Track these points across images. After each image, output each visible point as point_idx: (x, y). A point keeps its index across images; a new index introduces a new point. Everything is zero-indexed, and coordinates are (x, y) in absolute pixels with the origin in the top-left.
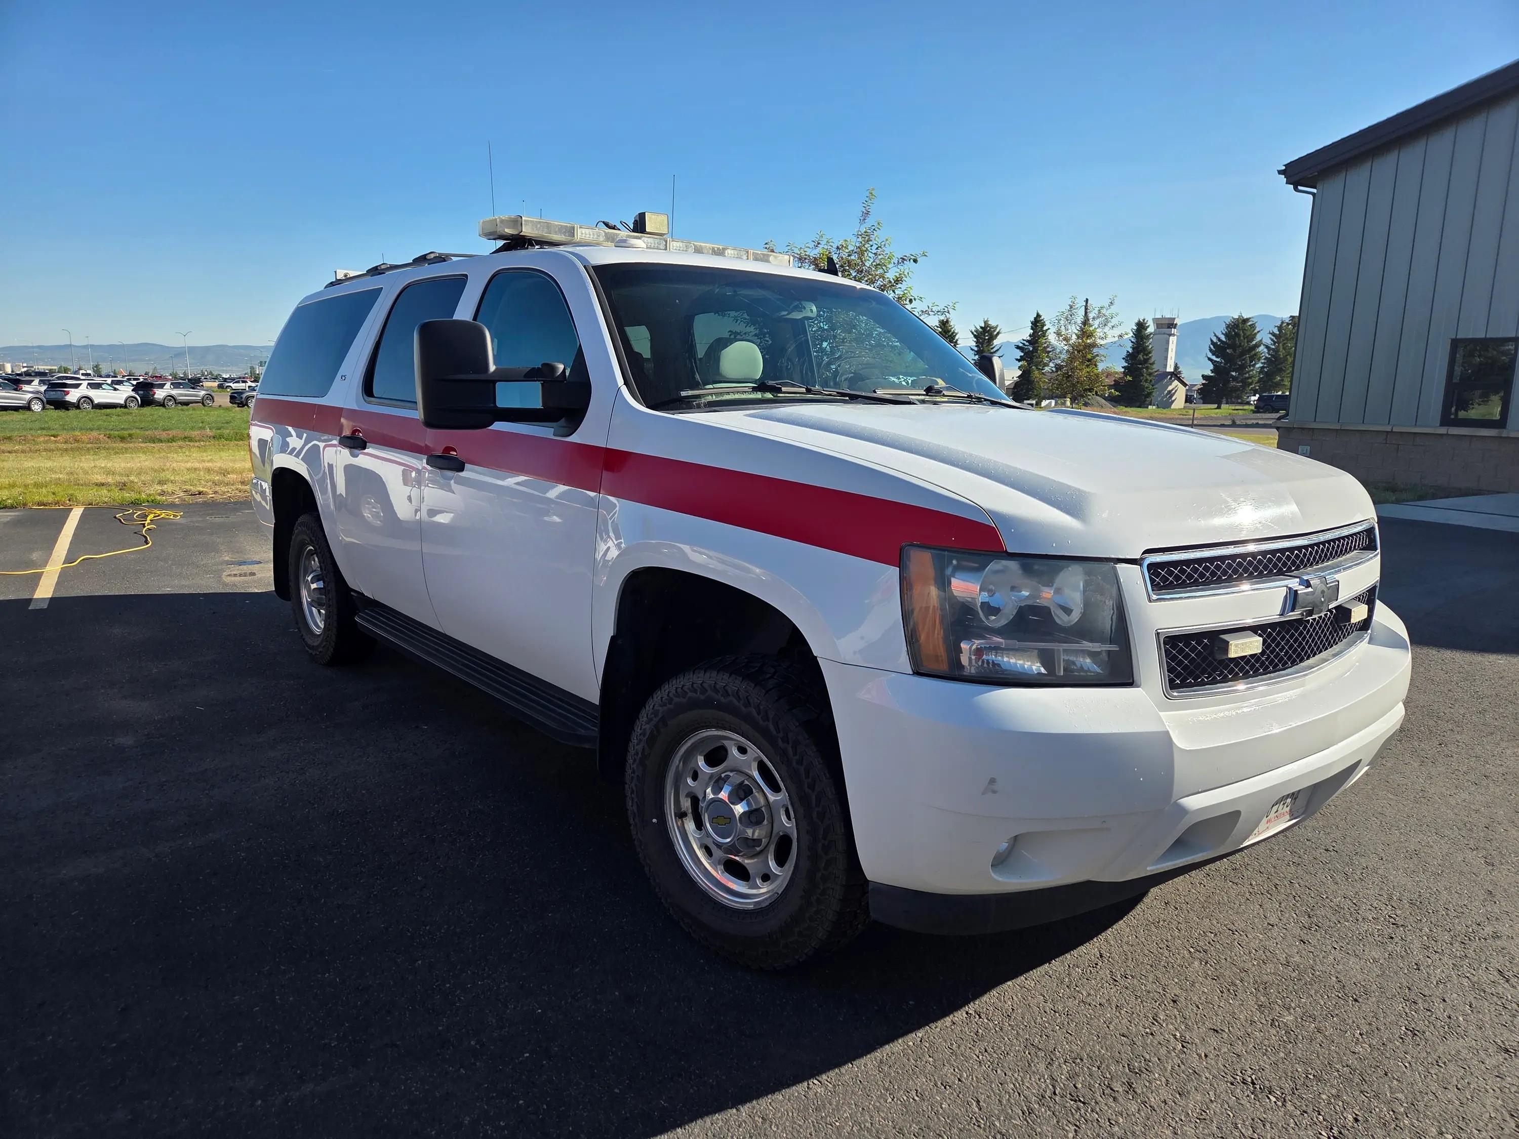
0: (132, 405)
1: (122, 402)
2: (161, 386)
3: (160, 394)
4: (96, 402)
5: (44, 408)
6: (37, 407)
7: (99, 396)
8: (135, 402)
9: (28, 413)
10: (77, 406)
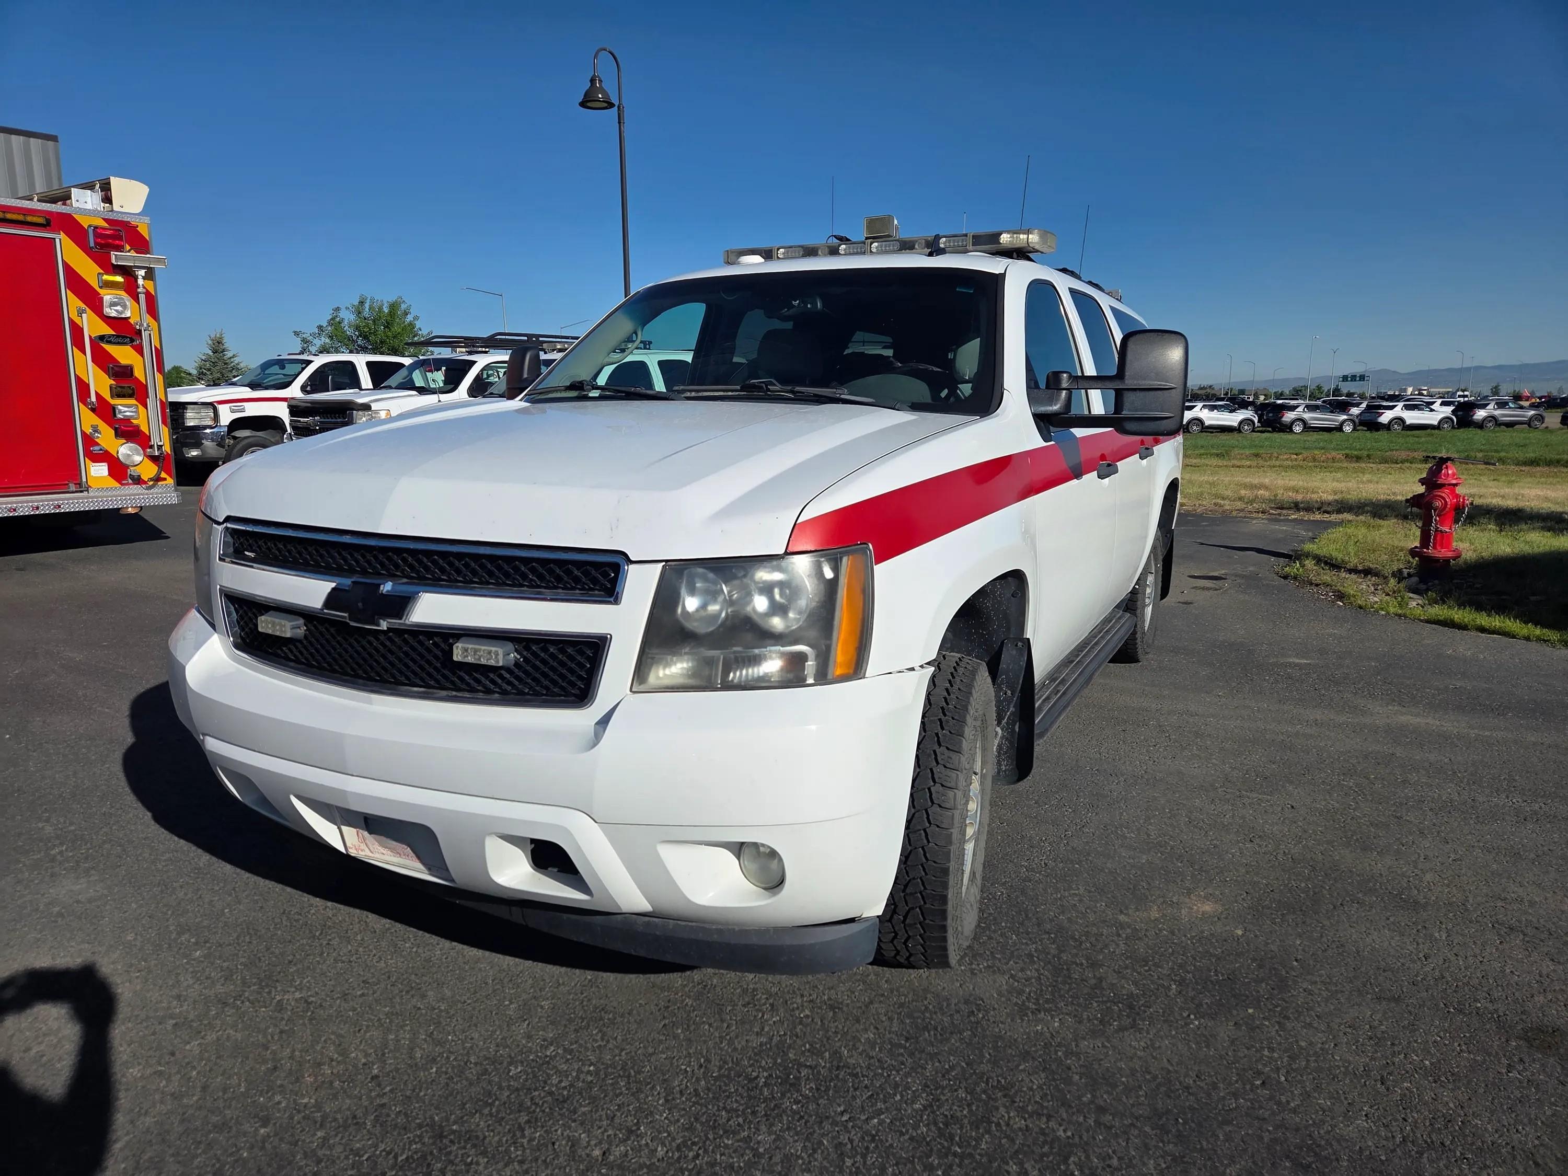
0: (1446, 426)
1: (1436, 423)
2: (1484, 406)
3: (1480, 414)
4: (1408, 422)
5: (1354, 429)
6: (1348, 428)
7: (1412, 417)
8: (1450, 424)
9: (1338, 434)
10: (1388, 427)
